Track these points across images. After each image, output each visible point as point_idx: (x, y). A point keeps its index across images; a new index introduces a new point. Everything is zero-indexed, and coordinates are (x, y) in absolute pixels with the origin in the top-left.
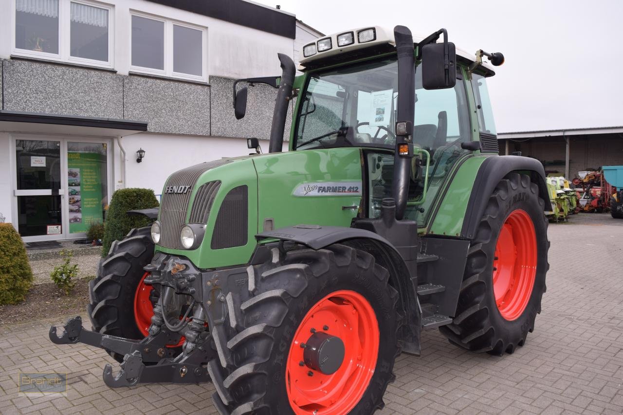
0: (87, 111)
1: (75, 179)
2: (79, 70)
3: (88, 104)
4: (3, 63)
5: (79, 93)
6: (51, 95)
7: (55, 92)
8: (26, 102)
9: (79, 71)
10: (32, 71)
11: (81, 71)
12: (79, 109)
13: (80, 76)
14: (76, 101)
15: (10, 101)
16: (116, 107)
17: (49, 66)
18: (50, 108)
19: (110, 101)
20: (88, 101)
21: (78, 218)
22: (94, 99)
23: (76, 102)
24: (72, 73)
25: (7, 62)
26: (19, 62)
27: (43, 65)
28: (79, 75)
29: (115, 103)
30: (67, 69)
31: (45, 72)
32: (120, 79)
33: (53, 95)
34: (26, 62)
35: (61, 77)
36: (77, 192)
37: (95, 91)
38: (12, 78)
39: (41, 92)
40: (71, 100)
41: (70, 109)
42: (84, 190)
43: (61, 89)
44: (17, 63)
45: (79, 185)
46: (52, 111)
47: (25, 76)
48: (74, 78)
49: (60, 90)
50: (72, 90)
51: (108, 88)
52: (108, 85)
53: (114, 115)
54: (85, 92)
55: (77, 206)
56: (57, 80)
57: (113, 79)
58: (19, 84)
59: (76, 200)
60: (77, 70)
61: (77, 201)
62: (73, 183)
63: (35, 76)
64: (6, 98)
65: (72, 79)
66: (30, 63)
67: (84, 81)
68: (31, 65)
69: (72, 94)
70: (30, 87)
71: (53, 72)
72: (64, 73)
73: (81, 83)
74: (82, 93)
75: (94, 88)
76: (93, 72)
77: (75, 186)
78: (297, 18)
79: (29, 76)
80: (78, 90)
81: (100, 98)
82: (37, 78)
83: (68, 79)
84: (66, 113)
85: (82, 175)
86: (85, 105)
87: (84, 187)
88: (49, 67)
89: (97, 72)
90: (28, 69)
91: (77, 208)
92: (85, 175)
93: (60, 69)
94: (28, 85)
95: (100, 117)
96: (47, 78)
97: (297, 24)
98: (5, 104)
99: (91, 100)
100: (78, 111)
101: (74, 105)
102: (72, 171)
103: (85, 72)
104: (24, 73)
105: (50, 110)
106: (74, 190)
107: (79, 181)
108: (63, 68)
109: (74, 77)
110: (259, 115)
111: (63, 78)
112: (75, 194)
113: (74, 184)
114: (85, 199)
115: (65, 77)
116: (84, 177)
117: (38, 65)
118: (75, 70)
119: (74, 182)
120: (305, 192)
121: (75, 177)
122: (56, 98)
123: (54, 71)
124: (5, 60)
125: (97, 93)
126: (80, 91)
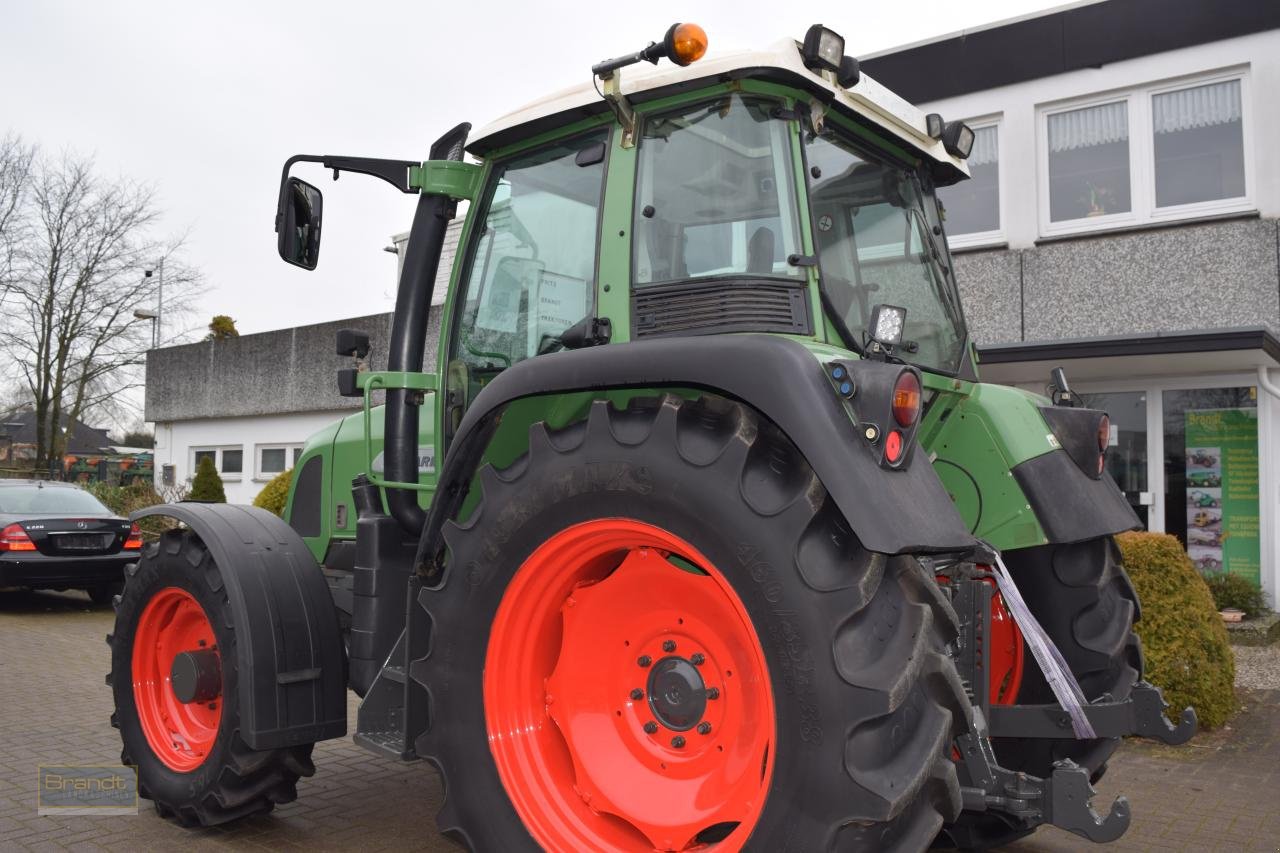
0: (1187, 319)
1: (1209, 470)
2: (1167, 233)
3: (1188, 304)
4: (1021, 257)
5: (1169, 282)
6: (1110, 298)
7: (1117, 292)
8: (1062, 321)
9: (1166, 235)
10: (1073, 259)
11: (1172, 235)
12: (1169, 317)
13: (1170, 246)
14: (1161, 302)
15: (1033, 325)
16: (1258, 299)
17: (1104, 242)
18: (1108, 325)
19: (1242, 286)
20: (1188, 296)
21: (1214, 560)
22: (1203, 290)
23: (1161, 305)
24: (1152, 243)
25: (1029, 257)
26: (1049, 247)
27: (1092, 242)
28: (1168, 244)
29: (1254, 289)
30: (1141, 239)
31: (1096, 256)
32: (1267, 231)
33: (1113, 298)
34: (1062, 245)
35: (1129, 258)
36: (1213, 501)
37: (1205, 271)
38: (1036, 280)
39: (1090, 297)
40: (1151, 302)
41: (1149, 321)
42: (1231, 496)
43: (1130, 281)
44: (1045, 251)
45: (1218, 484)
46: (1111, 331)
47: (1060, 272)
48: (1156, 255)
49: (1127, 285)
50: (1153, 279)
51: (1239, 258)
52: (1236, 250)
53: (1255, 317)
54: (1182, 277)
55: (1212, 533)
56: (1120, 267)
57: (1249, 235)
58: (1049, 290)
59: (1212, 518)
61: (1214, 522)
62: (1204, 480)
63: (1078, 268)
64: (1027, 321)
65: (1153, 256)
66: (1067, 245)
67: (1178, 255)
68: (1071, 249)
69: (1152, 288)
70: (1070, 291)
71: (1112, 252)
72: (1135, 248)
73: (1171, 260)
74: (1174, 281)
75: (1203, 266)
76: (1198, 231)
77: (1208, 486)
79: (1067, 271)
80: (1166, 276)
81: (1219, 284)
82: (1082, 271)
83: (1143, 259)
84: (1140, 331)
85: (1224, 461)
86: (1183, 306)
87: (1230, 489)
88: (1103, 244)
89: (1209, 228)
90: (1064, 259)
91: (1212, 538)
92: (1232, 463)
93: (1127, 241)
94: (1066, 286)
95: (1219, 326)
96: (1100, 266)
98: (1026, 332)
99: (1196, 292)
100: (1165, 322)
101: (1158, 310)
102: (1203, 453)
103: (1182, 234)
104: (1058, 266)
105: (1107, 329)
106: (1208, 496)
107: (1218, 476)
109: (1155, 251)
111: (1133, 260)
112: (1210, 506)
113: (1206, 484)
114: (1233, 518)
115: (1137, 256)
116: (1230, 466)
117: (1082, 245)
118: (1157, 236)
119: (1206, 477)
121: (1209, 466)
122: (1118, 303)
123: (1115, 249)
124: (1025, 250)
125: (1209, 275)
126: (1170, 279)
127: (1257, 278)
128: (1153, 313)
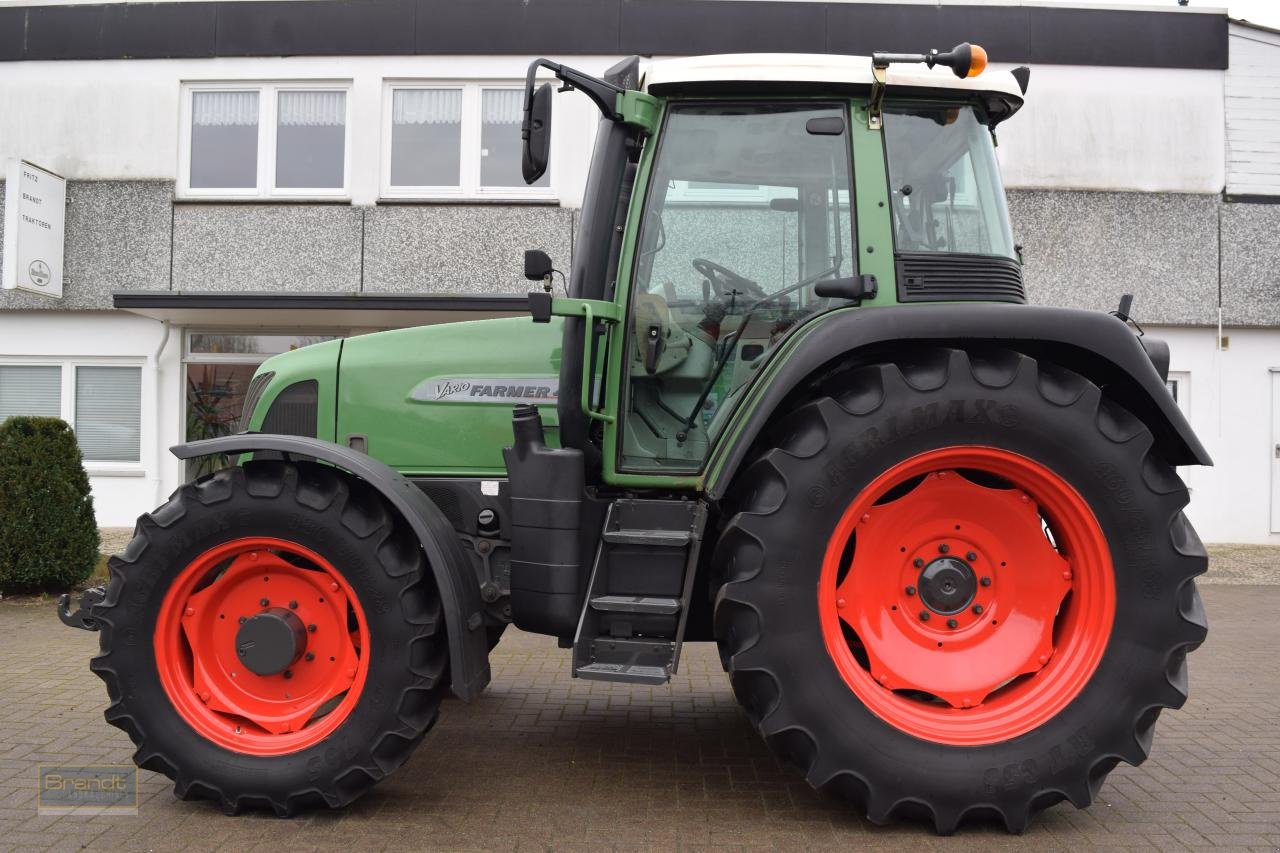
13: (701, 223)
28: (699, 220)
51: (755, 240)
52: (753, 233)
57: (763, 222)
60: (697, 211)
67: (707, 231)
73: (702, 234)
78: (1231, 16)
83: (679, 231)
97: (1232, 30)
100: (695, 286)
108: (672, 211)
110: (1116, 265)
120: (438, 395)
125: (731, 251)
126: (700, 250)
127: (767, 257)
128: (685, 278)
